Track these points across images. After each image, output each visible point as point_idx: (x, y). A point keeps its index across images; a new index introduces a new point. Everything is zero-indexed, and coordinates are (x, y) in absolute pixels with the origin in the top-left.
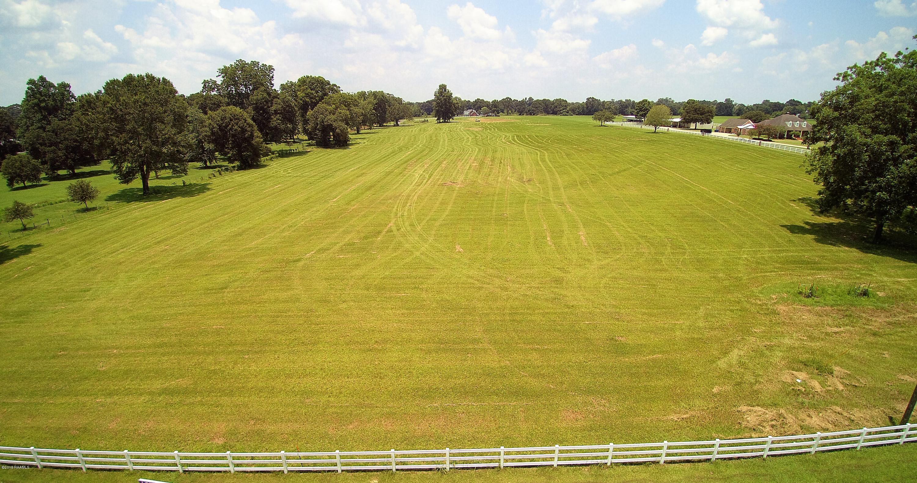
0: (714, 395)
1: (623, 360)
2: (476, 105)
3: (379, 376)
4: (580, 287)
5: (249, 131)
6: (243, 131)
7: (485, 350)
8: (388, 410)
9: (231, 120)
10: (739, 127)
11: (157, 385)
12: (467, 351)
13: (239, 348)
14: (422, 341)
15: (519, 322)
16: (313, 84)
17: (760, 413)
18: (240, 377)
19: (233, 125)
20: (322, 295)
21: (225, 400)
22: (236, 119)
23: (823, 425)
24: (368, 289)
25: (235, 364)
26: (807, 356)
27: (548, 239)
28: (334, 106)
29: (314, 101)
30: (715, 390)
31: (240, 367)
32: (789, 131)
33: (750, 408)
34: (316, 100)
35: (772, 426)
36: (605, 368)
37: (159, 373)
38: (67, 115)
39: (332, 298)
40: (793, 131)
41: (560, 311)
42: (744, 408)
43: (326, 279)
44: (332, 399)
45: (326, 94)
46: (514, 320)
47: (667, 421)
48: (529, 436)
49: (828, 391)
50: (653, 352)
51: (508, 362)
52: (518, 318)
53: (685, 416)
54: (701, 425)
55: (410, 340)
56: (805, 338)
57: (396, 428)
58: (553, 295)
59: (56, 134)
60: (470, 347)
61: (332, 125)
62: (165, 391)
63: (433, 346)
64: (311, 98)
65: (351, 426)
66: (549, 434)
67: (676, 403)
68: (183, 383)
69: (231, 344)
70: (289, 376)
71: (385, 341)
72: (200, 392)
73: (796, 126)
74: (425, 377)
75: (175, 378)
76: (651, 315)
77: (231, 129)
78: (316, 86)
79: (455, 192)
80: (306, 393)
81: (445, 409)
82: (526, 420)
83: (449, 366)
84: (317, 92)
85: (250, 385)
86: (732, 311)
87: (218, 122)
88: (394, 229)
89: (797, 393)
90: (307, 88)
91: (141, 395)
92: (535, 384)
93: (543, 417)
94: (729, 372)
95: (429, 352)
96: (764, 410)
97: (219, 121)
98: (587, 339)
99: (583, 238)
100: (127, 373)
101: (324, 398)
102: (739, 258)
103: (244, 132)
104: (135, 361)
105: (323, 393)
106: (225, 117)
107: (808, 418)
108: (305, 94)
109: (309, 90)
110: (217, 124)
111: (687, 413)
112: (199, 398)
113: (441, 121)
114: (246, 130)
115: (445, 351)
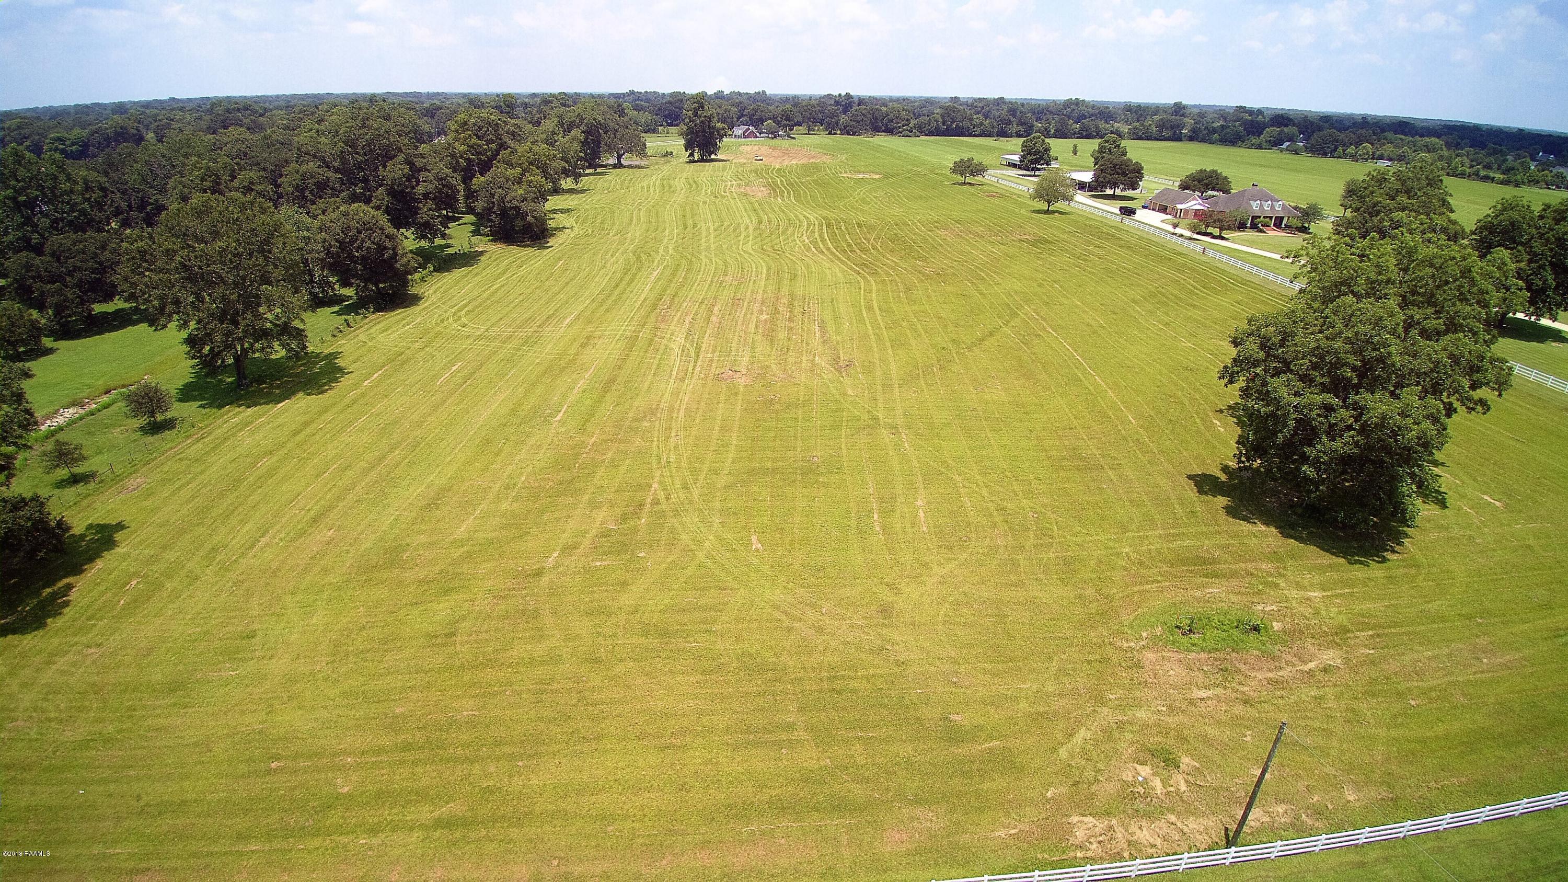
0: (1048, 801)
1: (956, 751)
2: (754, 115)
3: (683, 788)
4: (913, 624)
5: (389, 249)
6: (381, 248)
7: (801, 742)
8: (701, 837)
9: (359, 232)
10: (1179, 206)
11: (426, 813)
12: (779, 744)
13: (507, 750)
14: (727, 730)
15: (840, 692)
16: (480, 128)
17: (1090, 825)
18: (522, 797)
19: (363, 241)
20: (588, 649)
21: (514, 832)
22: (367, 230)
23: (1152, 840)
24: (646, 635)
25: (510, 776)
26: (1159, 739)
27: (876, 516)
28: (518, 170)
29: (483, 158)
30: (1049, 794)
31: (518, 782)
32: (1254, 218)
33: (1081, 818)
34: (487, 156)
35: (1100, 842)
36: (934, 765)
37: (423, 796)
38: (65, 212)
39: (602, 653)
40: (1260, 217)
41: (888, 671)
42: (1075, 819)
43: (588, 614)
44: (637, 825)
45: (503, 146)
46: (834, 690)
47: (995, 838)
48: (853, 866)
49: (1169, 792)
50: (990, 738)
51: (828, 760)
52: (838, 685)
53: (1013, 832)
54: (1028, 842)
55: (711, 730)
56: (1164, 709)
57: (713, 861)
58: (879, 642)
59: (58, 260)
60: (784, 737)
61: (518, 207)
62: (440, 823)
63: (739, 737)
64: (478, 154)
65: (664, 862)
66: (873, 861)
67: (1007, 814)
68: (455, 808)
69: (497, 744)
70: (580, 792)
71: (684, 732)
72: (482, 823)
73: (1266, 208)
74: (736, 787)
75: (444, 801)
76: (995, 674)
77: (360, 248)
78: (486, 131)
79: (740, 397)
80: (606, 818)
81: (763, 833)
82: (849, 845)
83: (762, 769)
84: (488, 142)
85: (538, 809)
86: (1089, 662)
87: (337, 237)
88: (661, 495)
89: (1134, 796)
90: (470, 135)
91: (411, 829)
92: (858, 791)
93: (867, 839)
94: (1069, 765)
95: (736, 748)
96: (1095, 822)
97: (338, 235)
98: (918, 719)
99: (922, 514)
100: (380, 795)
101: (628, 825)
102: (1118, 554)
103: (382, 250)
104: (382, 775)
105: (626, 817)
106: (349, 227)
107: (1139, 831)
108: (468, 146)
109: (474, 140)
110: (337, 240)
111: (1016, 827)
112: (484, 832)
113: (697, 157)
114: (385, 248)
115: (756, 744)
